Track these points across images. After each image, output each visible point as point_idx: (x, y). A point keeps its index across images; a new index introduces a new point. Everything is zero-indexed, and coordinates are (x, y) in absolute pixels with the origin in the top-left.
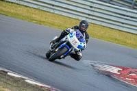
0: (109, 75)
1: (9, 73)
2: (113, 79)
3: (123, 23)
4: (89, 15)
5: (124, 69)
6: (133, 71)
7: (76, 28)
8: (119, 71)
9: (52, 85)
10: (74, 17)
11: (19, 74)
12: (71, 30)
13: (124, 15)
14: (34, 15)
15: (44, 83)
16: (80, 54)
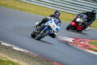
0: (67, 43)
1: (2, 43)
2: (70, 46)
3: (75, 9)
4: (53, 4)
5: (76, 39)
6: (82, 40)
7: (52, 16)
8: (73, 40)
9: (30, 51)
10: (43, 6)
11: (8, 43)
12: (49, 18)
13: (76, 4)
14: (17, 5)
15: (25, 49)
16: (56, 34)
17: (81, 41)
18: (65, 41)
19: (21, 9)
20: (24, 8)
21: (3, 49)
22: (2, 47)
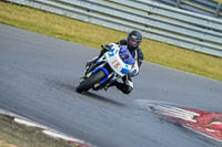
2: (186, 130)
4: (146, 26)
8: (195, 117)
11: (33, 120)
13: (204, 27)
15: (74, 137)
17: (214, 120)
18: (174, 118)
19: (67, 35)
20: (73, 33)
21: (18, 134)
22: (16, 130)
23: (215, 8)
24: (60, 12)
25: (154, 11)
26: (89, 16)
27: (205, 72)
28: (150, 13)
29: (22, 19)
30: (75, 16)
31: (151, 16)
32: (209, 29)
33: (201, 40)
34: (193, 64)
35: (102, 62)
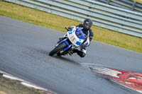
0: (108, 78)
1: (4, 75)
8: (118, 75)
9: (49, 89)
11: (14, 76)
14: (30, 15)
17: (131, 76)
19: (37, 21)
20: (41, 20)
23: (131, 5)
24: (32, 7)
25: (93, 6)
26: (51, 9)
27: (125, 46)
28: (90, 8)
29: (8, 11)
30: (42, 9)
31: (91, 10)
32: (128, 18)
33: (123, 25)
34: (117, 40)
35: (65, 38)
